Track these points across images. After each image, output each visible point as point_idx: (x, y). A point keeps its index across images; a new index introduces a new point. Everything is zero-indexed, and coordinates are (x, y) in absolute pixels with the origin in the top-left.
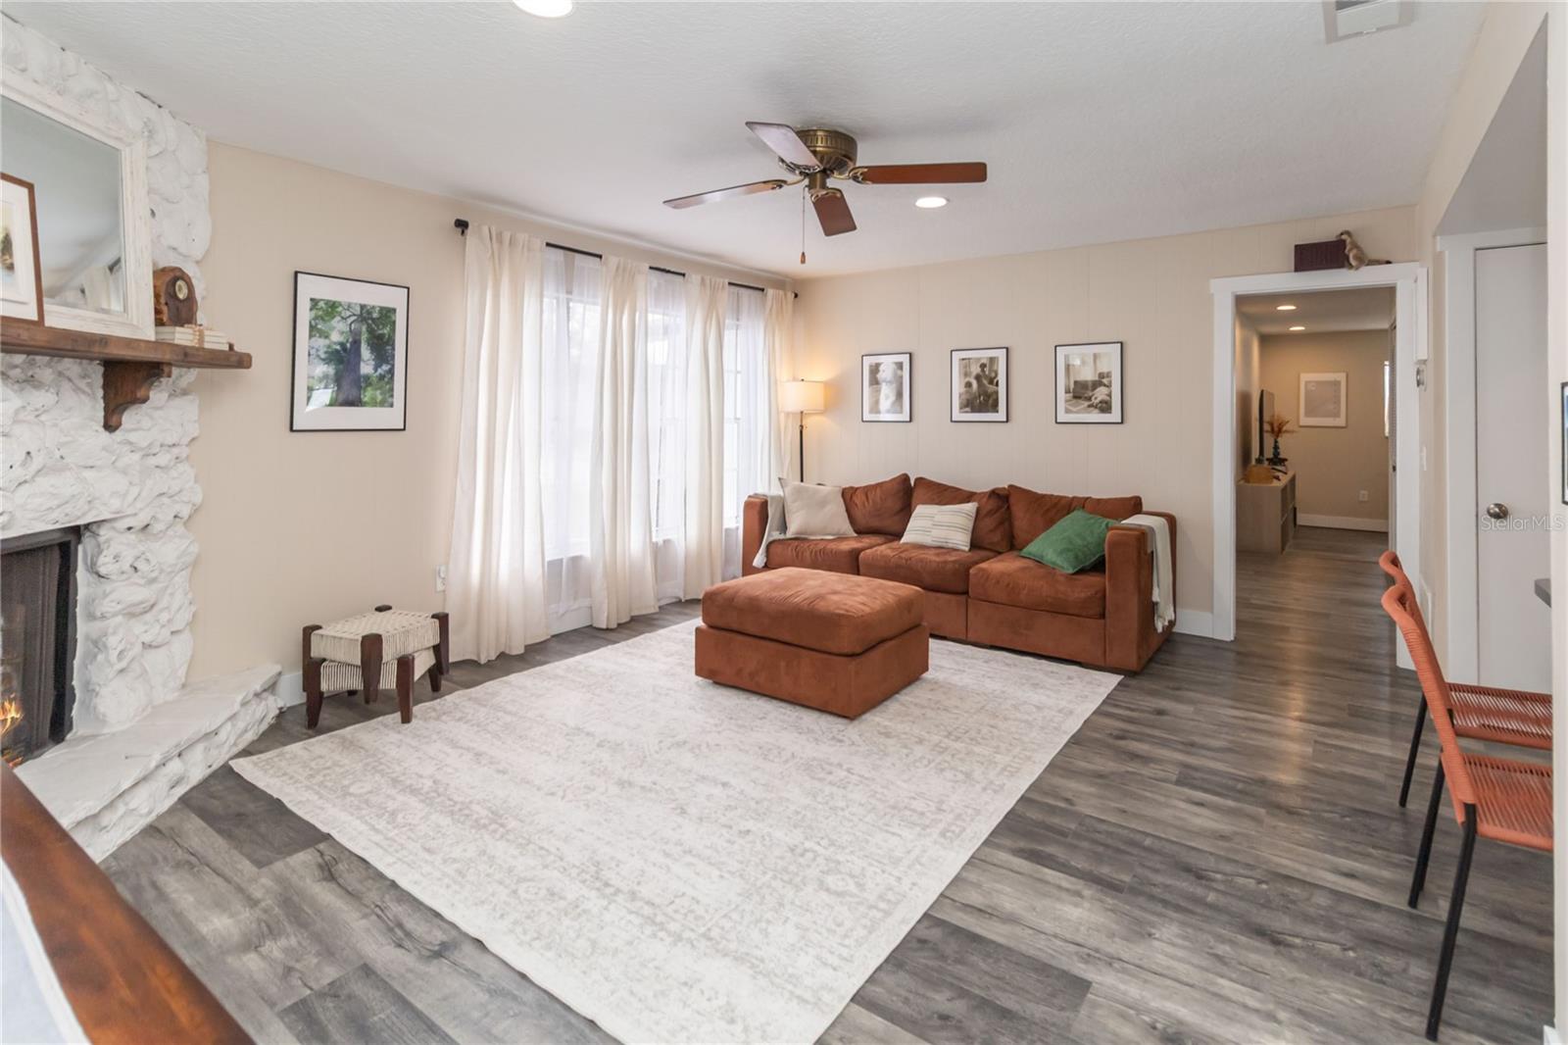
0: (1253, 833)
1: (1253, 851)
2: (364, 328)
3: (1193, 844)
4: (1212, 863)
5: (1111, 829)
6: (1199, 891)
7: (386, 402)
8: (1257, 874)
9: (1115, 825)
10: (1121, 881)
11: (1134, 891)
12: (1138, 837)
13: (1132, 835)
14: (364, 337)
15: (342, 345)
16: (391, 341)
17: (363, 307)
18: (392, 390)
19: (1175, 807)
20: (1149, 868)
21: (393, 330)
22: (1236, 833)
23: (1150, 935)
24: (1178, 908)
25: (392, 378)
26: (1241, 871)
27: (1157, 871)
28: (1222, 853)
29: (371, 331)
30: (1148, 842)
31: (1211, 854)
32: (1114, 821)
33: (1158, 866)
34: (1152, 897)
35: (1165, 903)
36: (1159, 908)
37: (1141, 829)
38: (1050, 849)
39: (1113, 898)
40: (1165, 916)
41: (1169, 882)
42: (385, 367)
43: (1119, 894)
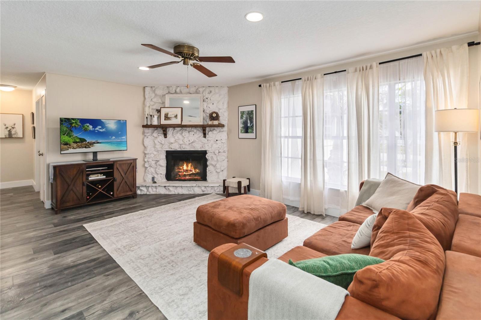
0: (33, 316)
1: (30, 309)
2: (248, 116)
3: (54, 294)
4: (44, 294)
5: (84, 279)
6: (42, 283)
7: (252, 132)
8: (26, 301)
9: (85, 281)
10: (66, 271)
11: (61, 271)
12: (74, 283)
13: (76, 282)
14: (248, 118)
15: (245, 120)
16: (253, 118)
17: (248, 111)
18: (253, 129)
19: (72, 302)
20: (63, 278)
21: (253, 115)
22: (41, 310)
23: (49, 267)
24: (46, 276)
25: (253, 126)
26: (32, 298)
27: (59, 279)
28: (42, 299)
29: (249, 116)
30: (70, 284)
31: (46, 296)
32: (87, 281)
33: (60, 281)
34: (55, 273)
35: (50, 275)
36: (51, 273)
37: (76, 285)
38: (93, 264)
39: (65, 267)
40: (48, 272)
41: (54, 279)
42: (252, 124)
43: (64, 268)
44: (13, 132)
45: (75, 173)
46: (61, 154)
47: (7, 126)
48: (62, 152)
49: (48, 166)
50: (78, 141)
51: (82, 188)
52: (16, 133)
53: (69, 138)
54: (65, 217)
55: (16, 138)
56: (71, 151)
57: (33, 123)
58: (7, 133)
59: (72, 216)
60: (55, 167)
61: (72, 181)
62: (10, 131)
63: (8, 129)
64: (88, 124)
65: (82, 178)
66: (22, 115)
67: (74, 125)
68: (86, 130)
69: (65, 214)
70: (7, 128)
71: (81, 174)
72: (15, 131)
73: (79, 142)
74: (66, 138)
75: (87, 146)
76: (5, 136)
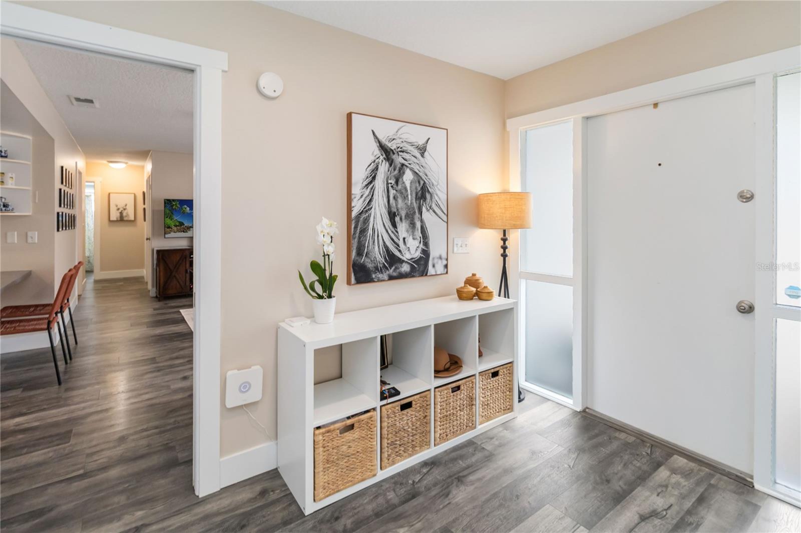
44: (124, 214)
45: (178, 258)
46: (165, 238)
47: (118, 207)
48: (167, 236)
49: (153, 250)
50: (178, 224)
51: (186, 275)
52: (127, 215)
53: (171, 222)
54: (166, 304)
55: (127, 221)
56: (172, 235)
57: (144, 204)
58: (119, 215)
59: (173, 303)
60: (159, 252)
61: (175, 267)
62: (121, 213)
63: (120, 211)
64: (186, 206)
65: (186, 264)
66: (133, 195)
67: (174, 207)
68: (184, 213)
69: (167, 302)
70: (118, 209)
71: (184, 260)
72: (127, 213)
73: (178, 226)
74: (168, 221)
75: (185, 231)
76: (117, 218)
